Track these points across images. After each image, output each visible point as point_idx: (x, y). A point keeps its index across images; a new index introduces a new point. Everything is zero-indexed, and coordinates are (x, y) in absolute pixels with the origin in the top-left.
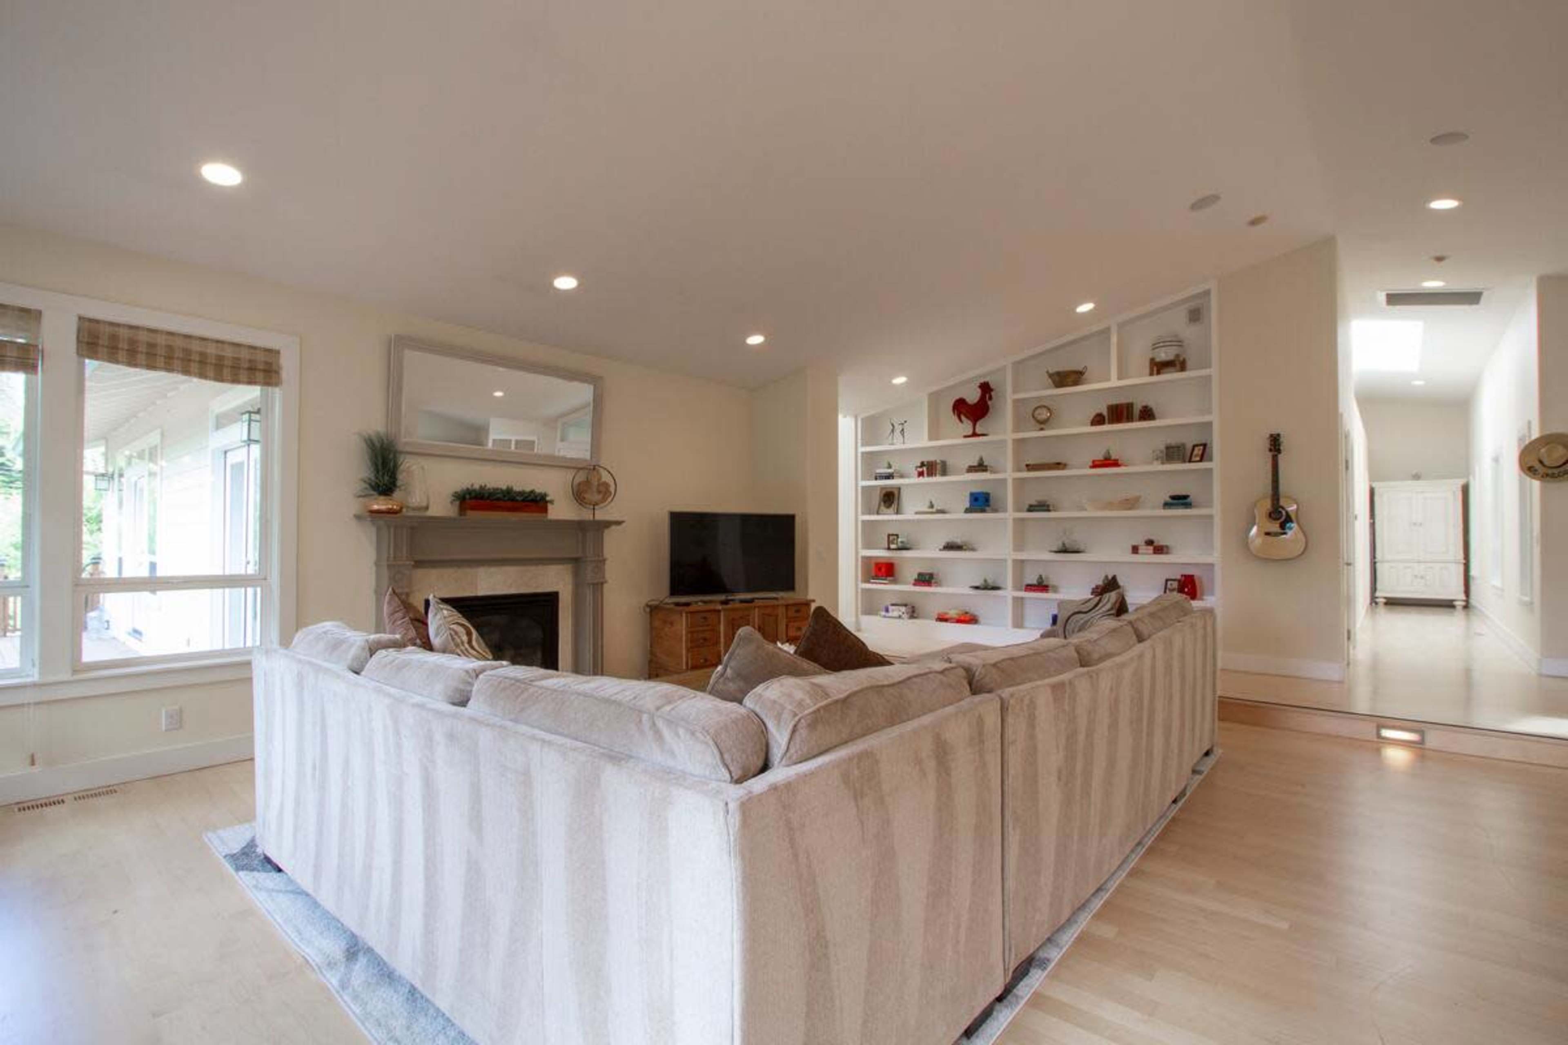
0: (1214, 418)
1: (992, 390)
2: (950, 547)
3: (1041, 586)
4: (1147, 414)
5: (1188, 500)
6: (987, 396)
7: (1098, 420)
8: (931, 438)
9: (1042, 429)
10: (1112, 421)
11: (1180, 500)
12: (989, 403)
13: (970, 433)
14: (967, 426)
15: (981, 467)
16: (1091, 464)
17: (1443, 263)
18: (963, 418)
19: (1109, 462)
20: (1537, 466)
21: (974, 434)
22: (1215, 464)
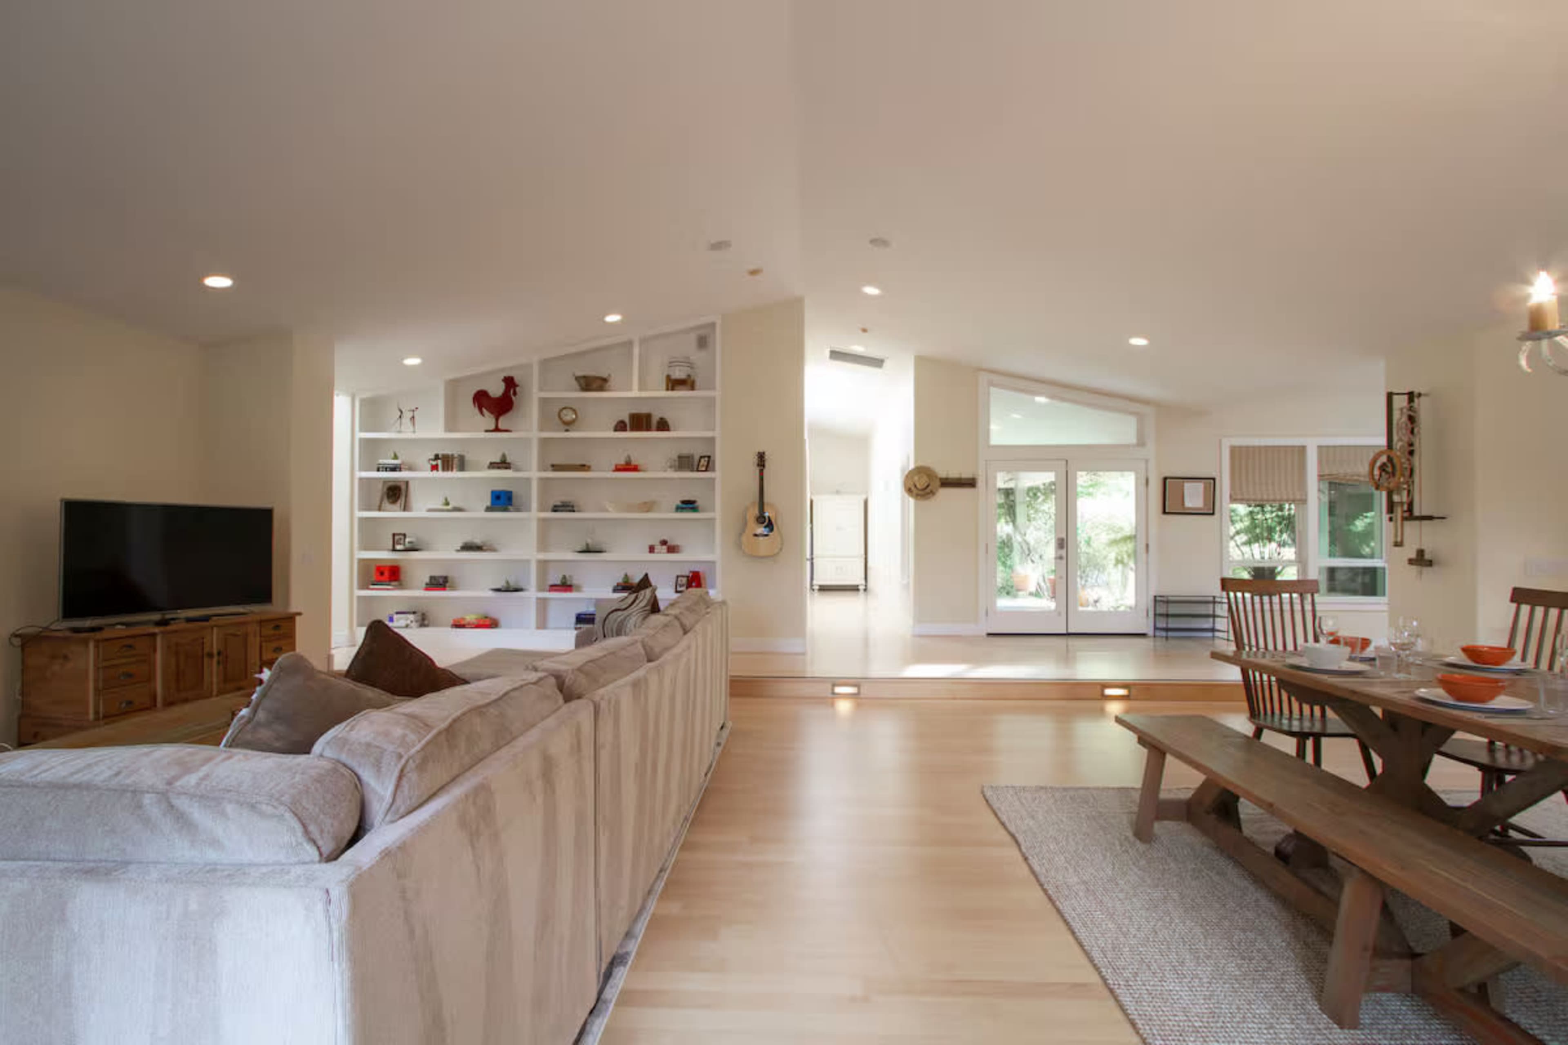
0: (717, 434)
1: (517, 386)
2: (468, 547)
3: (565, 586)
4: (663, 425)
5: (696, 505)
6: (512, 392)
7: (621, 426)
8: (449, 428)
9: (567, 430)
10: (632, 429)
11: (689, 505)
12: (513, 398)
13: (493, 427)
14: (488, 420)
15: (503, 464)
16: (613, 467)
17: (865, 334)
18: (484, 410)
19: (629, 467)
20: (913, 488)
21: (497, 429)
22: (716, 474)
